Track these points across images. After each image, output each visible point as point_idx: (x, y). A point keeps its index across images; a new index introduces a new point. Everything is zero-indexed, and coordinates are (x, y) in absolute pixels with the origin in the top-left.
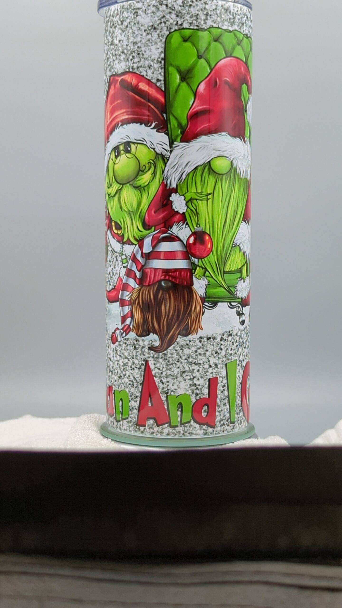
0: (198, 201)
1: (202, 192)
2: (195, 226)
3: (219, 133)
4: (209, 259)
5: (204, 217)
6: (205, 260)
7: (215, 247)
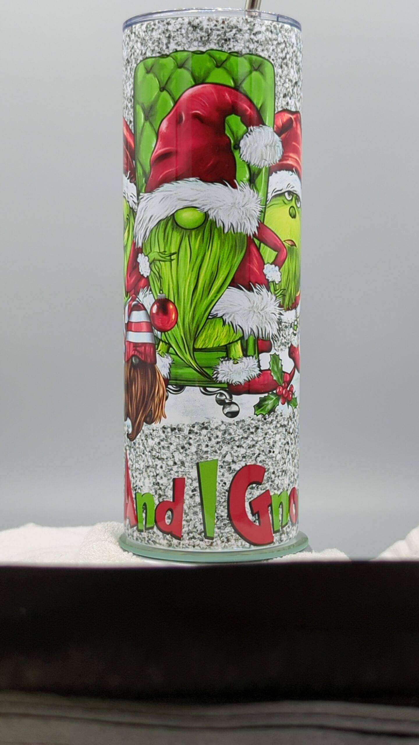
0: (161, 262)
1: (165, 251)
2: (158, 292)
3: (185, 179)
4: (173, 332)
5: (167, 281)
6: (168, 333)
7: (180, 319)
